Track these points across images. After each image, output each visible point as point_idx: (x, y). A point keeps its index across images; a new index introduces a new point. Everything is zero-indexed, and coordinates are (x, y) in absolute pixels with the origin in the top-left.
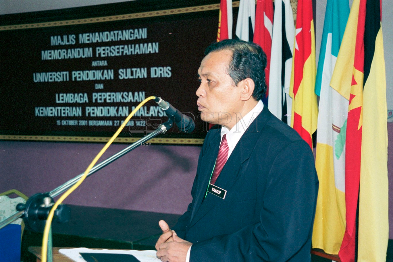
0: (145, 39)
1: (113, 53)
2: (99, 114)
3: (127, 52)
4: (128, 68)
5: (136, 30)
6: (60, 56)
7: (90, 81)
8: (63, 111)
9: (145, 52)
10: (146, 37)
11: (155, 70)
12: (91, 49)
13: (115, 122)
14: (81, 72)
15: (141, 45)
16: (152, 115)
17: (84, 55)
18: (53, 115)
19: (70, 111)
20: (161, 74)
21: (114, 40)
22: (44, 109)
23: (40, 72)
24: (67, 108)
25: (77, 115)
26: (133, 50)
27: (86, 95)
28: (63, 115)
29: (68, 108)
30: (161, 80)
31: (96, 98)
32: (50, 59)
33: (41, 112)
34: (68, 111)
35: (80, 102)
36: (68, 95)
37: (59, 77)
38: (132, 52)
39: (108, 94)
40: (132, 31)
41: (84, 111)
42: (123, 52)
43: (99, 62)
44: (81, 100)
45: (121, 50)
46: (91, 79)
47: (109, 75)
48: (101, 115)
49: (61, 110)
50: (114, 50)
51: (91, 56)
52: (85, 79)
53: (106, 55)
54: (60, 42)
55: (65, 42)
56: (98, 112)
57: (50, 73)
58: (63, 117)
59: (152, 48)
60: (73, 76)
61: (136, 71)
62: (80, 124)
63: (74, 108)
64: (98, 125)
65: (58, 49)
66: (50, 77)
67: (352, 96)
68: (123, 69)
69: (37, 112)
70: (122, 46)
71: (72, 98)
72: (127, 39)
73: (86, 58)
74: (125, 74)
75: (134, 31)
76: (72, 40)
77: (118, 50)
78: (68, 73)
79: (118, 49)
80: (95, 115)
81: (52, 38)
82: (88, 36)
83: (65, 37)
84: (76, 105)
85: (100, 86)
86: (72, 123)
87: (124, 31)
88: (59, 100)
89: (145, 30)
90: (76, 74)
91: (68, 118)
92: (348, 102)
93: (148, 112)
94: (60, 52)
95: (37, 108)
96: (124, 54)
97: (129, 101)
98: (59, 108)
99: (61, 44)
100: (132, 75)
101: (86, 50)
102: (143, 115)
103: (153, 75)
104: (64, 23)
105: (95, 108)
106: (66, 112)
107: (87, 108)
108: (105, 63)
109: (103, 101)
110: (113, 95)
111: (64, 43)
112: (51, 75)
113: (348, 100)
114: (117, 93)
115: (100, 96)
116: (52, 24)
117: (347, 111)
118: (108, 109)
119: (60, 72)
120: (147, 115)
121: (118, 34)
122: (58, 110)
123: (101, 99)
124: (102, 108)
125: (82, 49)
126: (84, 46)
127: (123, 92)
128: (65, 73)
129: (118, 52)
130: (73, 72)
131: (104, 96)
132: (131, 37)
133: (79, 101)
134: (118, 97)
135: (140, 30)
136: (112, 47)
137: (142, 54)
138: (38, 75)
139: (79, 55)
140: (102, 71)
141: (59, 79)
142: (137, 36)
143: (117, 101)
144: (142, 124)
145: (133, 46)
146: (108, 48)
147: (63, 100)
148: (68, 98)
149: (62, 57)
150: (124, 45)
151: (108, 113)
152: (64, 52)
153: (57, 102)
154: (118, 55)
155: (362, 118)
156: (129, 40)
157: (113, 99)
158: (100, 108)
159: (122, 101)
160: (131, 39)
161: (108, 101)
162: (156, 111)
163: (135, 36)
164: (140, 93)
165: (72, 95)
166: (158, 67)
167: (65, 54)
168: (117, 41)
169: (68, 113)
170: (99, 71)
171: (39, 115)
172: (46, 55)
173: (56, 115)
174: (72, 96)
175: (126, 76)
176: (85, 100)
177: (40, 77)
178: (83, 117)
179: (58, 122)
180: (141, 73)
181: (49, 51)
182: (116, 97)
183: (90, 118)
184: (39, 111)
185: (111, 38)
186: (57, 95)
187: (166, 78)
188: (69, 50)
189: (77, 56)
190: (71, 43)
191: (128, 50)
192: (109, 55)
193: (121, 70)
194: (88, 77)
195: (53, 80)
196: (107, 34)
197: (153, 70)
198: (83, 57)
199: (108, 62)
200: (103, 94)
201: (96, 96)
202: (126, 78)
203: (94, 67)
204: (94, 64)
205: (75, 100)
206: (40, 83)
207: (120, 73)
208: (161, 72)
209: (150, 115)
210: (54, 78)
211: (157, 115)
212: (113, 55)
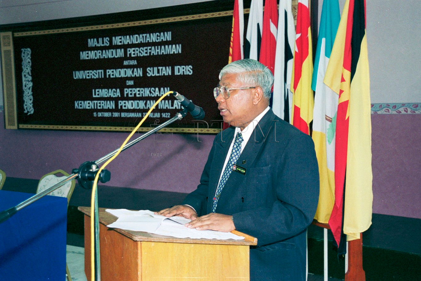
0: (170, 41)
1: (142, 54)
2: (130, 107)
3: (154, 52)
4: (155, 66)
5: (162, 34)
6: (96, 56)
7: (121, 78)
8: (98, 105)
9: (170, 52)
10: (170, 40)
11: (179, 69)
12: (123, 50)
13: (144, 114)
14: (114, 70)
15: (167, 46)
16: (176, 107)
17: (116, 55)
18: (90, 108)
19: (105, 105)
20: (183, 72)
21: (143, 42)
22: (83, 102)
23: (79, 70)
24: (102, 102)
25: (111, 108)
26: (159, 50)
27: (118, 90)
28: (99, 108)
29: (103, 102)
30: (183, 77)
31: (127, 92)
32: (87, 58)
33: (80, 105)
34: (103, 105)
35: (114, 97)
36: (103, 90)
37: (95, 74)
38: (158, 52)
39: (138, 89)
40: (158, 34)
41: (117, 105)
42: (150, 53)
43: (130, 62)
44: (114, 95)
45: (149, 51)
46: (123, 76)
47: (139, 73)
48: (131, 108)
50: (143, 51)
51: (123, 56)
52: (118, 76)
53: (136, 55)
54: (96, 44)
55: (101, 44)
56: (129, 105)
57: (88, 71)
58: (99, 109)
59: (176, 49)
60: (108, 74)
61: (162, 69)
62: (113, 116)
63: (108, 102)
64: (129, 116)
65: (94, 50)
66: (87, 74)
67: (341, 92)
68: (151, 67)
69: (76, 105)
70: (150, 47)
71: (107, 93)
72: (154, 41)
73: (118, 58)
74: (152, 72)
75: (160, 34)
76: (106, 43)
77: (146, 51)
78: (103, 71)
79: (146, 49)
80: (126, 108)
81: (89, 40)
82: (120, 39)
83: (100, 40)
84: (110, 99)
85: (131, 83)
86: (107, 115)
87: (151, 34)
88: (95, 95)
89: (170, 33)
90: (110, 72)
91: (103, 110)
92: (338, 96)
93: (172, 106)
94: (96, 53)
95: (77, 102)
96: (152, 54)
97: (156, 96)
98: (96, 102)
99: (97, 46)
100: (158, 72)
101: (119, 50)
102: (168, 108)
103: (176, 73)
104: (100, 27)
105: (127, 102)
106: (102, 105)
107: (120, 102)
108: (134, 62)
109: (133, 96)
110: (142, 91)
111: (99, 44)
113: (338, 94)
114: (145, 89)
115: (131, 91)
116: (89, 28)
117: (337, 104)
118: (138, 103)
119: (96, 70)
120: (171, 108)
121: (146, 36)
122: (94, 103)
123: (131, 94)
124: (132, 101)
125: (115, 50)
126: (117, 47)
127: (151, 87)
128: (100, 71)
129: (146, 53)
130: (107, 71)
131: (134, 91)
132: (157, 39)
133: (112, 96)
134: (146, 92)
135: (166, 33)
136: (141, 48)
137: (167, 54)
138: (77, 73)
139: (112, 55)
140: (132, 69)
141: (95, 76)
142: (163, 38)
143: (146, 96)
144: (168, 116)
145: (159, 47)
146: (138, 49)
147: (98, 95)
148: (103, 93)
149: (98, 57)
150: (152, 46)
151: (138, 106)
152: (100, 53)
153: (94, 96)
154: (146, 55)
155: (349, 109)
156: (156, 42)
157: (142, 94)
158: (130, 102)
159: (150, 95)
160: (157, 41)
161: (138, 96)
162: (179, 104)
163: (161, 38)
164: (166, 89)
165: (107, 90)
166: (181, 65)
167: (100, 54)
168: (146, 43)
169: (103, 106)
170: (130, 69)
171: (78, 108)
172: (84, 55)
173: (93, 108)
174: (106, 91)
175: (153, 73)
176: (117, 94)
177: (79, 75)
178: (117, 110)
179: (95, 114)
180: (166, 71)
181: (87, 52)
182: (144, 92)
183: (122, 110)
184: (78, 104)
185: (140, 40)
186: (93, 90)
187: (188, 75)
188: (104, 51)
189: (110, 56)
190: (105, 44)
191: (155, 51)
192: (139, 55)
193: (149, 68)
194: (120, 75)
195: (90, 77)
196: (137, 37)
197: (176, 68)
198: (116, 57)
199: (137, 62)
200: (133, 89)
201: (127, 91)
202: (153, 75)
203: (125, 65)
204: (126, 63)
205: (109, 94)
206: (79, 80)
207: (148, 71)
208: (186, 70)
209: (174, 108)
210: (91, 76)
211: (180, 108)
212: (141, 55)
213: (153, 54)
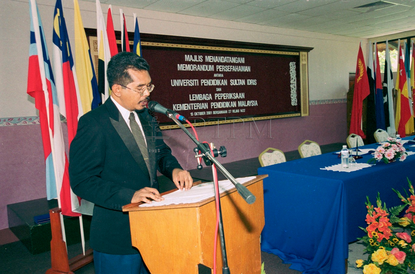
1: (226, 70)
2: (219, 107)
4: (236, 79)
5: (239, 58)
6: (192, 69)
8: (195, 106)
9: (244, 70)
10: (244, 63)
11: (249, 81)
12: (213, 66)
13: (229, 110)
14: (207, 80)
15: (242, 67)
16: (248, 105)
17: (208, 69)
18: (188, 109)
19: (200, 106)
22: (180, 105)
23: (177, 79)
24: (197, 104)
25: (205, 108)
26: (237, 69)
27: (210, 95)
28: (195, 109)
29: (199, 104)
30: (252, 86)
31: (217, 96)
32: (184, 70)
33: (178, 107)
34: (199, 106)
35: (207, 100)
36: (198, 95)
37: (191, 83)
38: (237, 70)
39: (224, 94)
40: (237, 58)
41: (209, 105)
42: (232, 70)
43: (218, 75)
44: (207, 98)
46: (214, 85)
47: (225, 83)
48: (220, 107)
49: (193, 105)
50: (227, 68)
51: (213, 70)
52: (210, 84)
53: (222, 70)
54: (192, 59)
55: (195, 60)
56: (219, 105)
58: (196, 110)
59: (247, 69)
60: (202, 83)
61: (240, 81)
62: (207, 114)
63: (203, 104)
64: (219, 113)
65: (190, 64)
66: (184, 83)
68: (232, 79)
69: (174, 107)
70: (232, 66)
71: (201, 97)
72: (234, 62)
73: (210, 71)
76: (200, 59)
77: (229, 68)
78: (198, 80)
79: (229, 67)
80: (217, 108)
81: (186, 56)
83: (195, 56)
84: (204, 101)
85: (219, 90)
86: (201, 113)
87: (232, 58)
88: (192, 98)
89: (244, 58)
90: (203, 81)
91: (199, 110)
93: (246, 104)
94: (192, 66)
95: (175, 105)
97: (236, 98)
98: (192, 104)
100: (237, 83)
101: (210, 66)
102: (244, 106)
103: (248, 84)
104: (197, 47)
105: (217, 103)
106: (198, 106)
107: (211, 103)
108: (222, 75)
110: (227, 95)
111: (194, 60)
112: (185, 81)
114: (229, 94)
115: (220, 95)
116: (188, 47)
118: (225, 104)
119: (192, 79)
120: (246, 106)
121: (229, 59)
122: (191, 105)
123: (220, 97)
124: (221, 103)
125: (207, 65)
126: (208, 63)
127: (233, 93)
128: (196, 80)
129: (230, 70)
131: (222, 95)
132: (236, 61)
134: (230, 96)
135: (241, 58)
136: (226, 66)
137: (243, 72)
138: (175, 81)
139: (205, 69)
140: (220, 80)
141: (191, 84)
142: (240, 61)
143: (230, 98)
144: (244, 111)
145: (238, 66)
146: (224, 66)
147: (194, 98)
148: (199, 97)
149: (193, 69)
150: (233, 65)
151: (225, 106)
152: (195, 66)
153: (191, 100)
154: (229, 71)
158: (219, 103)
159: (232, 98)
160: (236, 63)
161: (224, 98)
162: (250, 103)
163: (239, 61)
164: (242, 93)
166: (250, 79)
167: (196, 68)
168: (229, 63)
170: (218, 80)
171: (176, 110)
172: (181, 67)
173: (190, 109)
174: (201, 96)
175: (234, 83)
176: (210, 98)
177: (176, 83)
178: (209, 109)
179: (192, 114)
180: (242, 82)
181: (184, 65)
182: (229, 96)
183: (214, 109)
184: (176, 107)
185: (226, 61)
186: (190, 95)
187: (255, 85)
188: (199, 66)
189: (204, 70)
190: (199, 61)
191: (235, 69)
192: (224, 71)
193: (231, 80)
194: (211, 84)
196: (223, 58)
197: (248, 80)
198: (208, 71)
200: (221, 94)
201: (217, 95)
202: (234, 85)
203: (215, 77)
204: (215, 75)
205: (204, 98)
206: (176, 87)
207: (231, 82)
208: (252, 82)
209: (247, 106)
210: (188, 84)
211: (250, 105)
212: (226, 71)
213: (234, 71)
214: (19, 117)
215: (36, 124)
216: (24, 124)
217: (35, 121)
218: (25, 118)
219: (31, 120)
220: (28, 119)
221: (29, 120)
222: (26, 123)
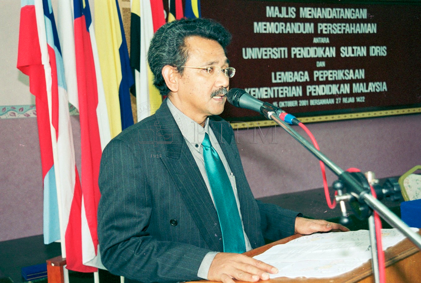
0: (365, 19)
1: (335, 31)
2: (321, 93)
3: (348, 30)
4: (350, 46)
5: (357, 10)
6: (277, 30)
7: (311, 58)
8: (280, 92)
9: (365, 31)
10: (366, 17)
11: (374, 49)
12: (312, 25)
13: (337, 99)
14: (302, 49)
15: (362, 25)
16: (370, 90)
17: (304, 30)
18: (269, 97)
19: (289, 91)
20: (378, 53)
21: (336, 17)
22: (257, 90)
23: (252, 47)
24: (285, 88)
25: (297, 95)
26: (354, 29)
27: (306, 73)
28: (280, 96)
29: (287, 88)
30: (378, 58)
31: (317, 76)
32: (264, 32)
33: (252, 93)
34: (287, 92)
35: (301, 81)
36: (287, 73)
37: (276, 53)
38: (353, 30)
39: (330, 71)
40: (353, 10)
41: (304, 91)
42: (344, 30)
43: (321, 40)
44: (301, 79)
45: (343, 28)
46: (312, 56)
47: (331, 52)
48: (323, 94)
49: (278, 90)
50: (336, 28)
51: (313, 32)
52: (306, 56)
53: (328, 32)
54: (278, 14)
55: (284, 15)
57: (265, 49)
58: (281, 98)
59: (371, 29)
60: (293, 53)
61: (357, 49)
62: (300, 105)
63: (294, 88)
64: (319, 104)
65: (274, 22)
66: (264, 53)
68: (344, 46)
70: (344, 24)
71: (292, 77)
72: (349, 18)
73: (306, 34)
74: (347, 52)
75: (355, 10)
76: (291, 13)
77: (340, 28)
78: (286, 49)
79: (340, 26)
80: (317, 94)
81: (268, 8)
82: (310, 11)
83: (284, 9)
84: (295, 84)
85: (322, 64)
86: (291, 104)
87: (346, 10)
88: (275, 79)
89: (365, 11)
90: (295, 51)
91: (287, 99)
93: (367, 88)
94: (277, 26)
95: (247, 89)
96: (346, 32)
97: (350, 78)
98: (276, 88)
99: (279, 16)
100: (353, 53)
101: (307, 25)
102: (363, 91)
103: (372, 54)
105: (317, 87)
107: (308, 87)
108: (326, 40)
109: (324, 79)
110: (335, 73)
111: (282, 15)
112: (266, 51)
114: (339, 71)
115: (322, 74)
118: (330, 88)
119: (277, 47)
120: (366, 91)
121: (340, 11)
122: (274, 90)
123: (322, 77)
124: (323, 86)
125: (303, 24)
126: (305, 20)
127: (345, 69)
128: (282, 49)
129: (340, 30)
130: (293, 49)
131: (326, 73)
132: (352, 16)
133: (299, 80)
134: (339, 74)
135: (361, 10)
136: (335, 24)
137: (363, 33)
138: (249, 50)
139: (299, 30)
140: (324, 48)
141: (275, 55)
142: (358, 15)
143: (339, 79)
144: (362, 100)
145: (354, 25)
146: (330, 25)
147: (280, 79)
148: (287, 76)
149: (279, 31)
150: (346, 23)
151: (330, 91)
152: (282, 26)
153: (274, 81)
154: (339, 32)
156: (351, 19)
157: (335, 77)
158: (321, 86)
159: (344, 79)
160: (352, 18)
161: (330, 79)
162: (374, 87)
163: (357, 15)
164: (360, 71)
165: (291, 73)
166: (376, 46)
167: (283, 28)
168: (340, 19)
169: (286, 94)
170: (321, 48)
172: (259, 27)
173: (272, 96)
174: (291, 75)
175: (348, 53)
176: (305, 78)
177: (251, 53)
178: (305, 96)
179: (275, 104)
180: (361, 51)
181: (264, 23)
182: (337, 75)
183: (311, 97)
184: (250, 93)
185: (334, 15)
186: (273, 74)
187: (383, 56)
188: (288, 24)
189: (297, 31)
190: (290, 16)
191: (350, 29)
192: (331, 33)
193: (342, 48)
194: (309, 54)
195: (268, 57)
196: (330, 11)
197: (372, 48)
198: (304, 32)
199: (330, 40)
200: (325, 71)
201: (317, 73)
202: (347, 56)
203: (315, 43)
204: (316, 40)
205: (295, 78)
206: (251, 60)
207: (342, 50)
208: (378, 51)
209: (369, 91)
210: (270, 55)
211: (374, 91)
212: (335, 33)
213: (348, 32)
214: (4, 106)
215: (29, 117)
216: (10, 117)
217: (29, 112)
218: (13, 108)
219: (22, 110)
220: (17, 110)
221: (20, 110)
222: (15, 116)
